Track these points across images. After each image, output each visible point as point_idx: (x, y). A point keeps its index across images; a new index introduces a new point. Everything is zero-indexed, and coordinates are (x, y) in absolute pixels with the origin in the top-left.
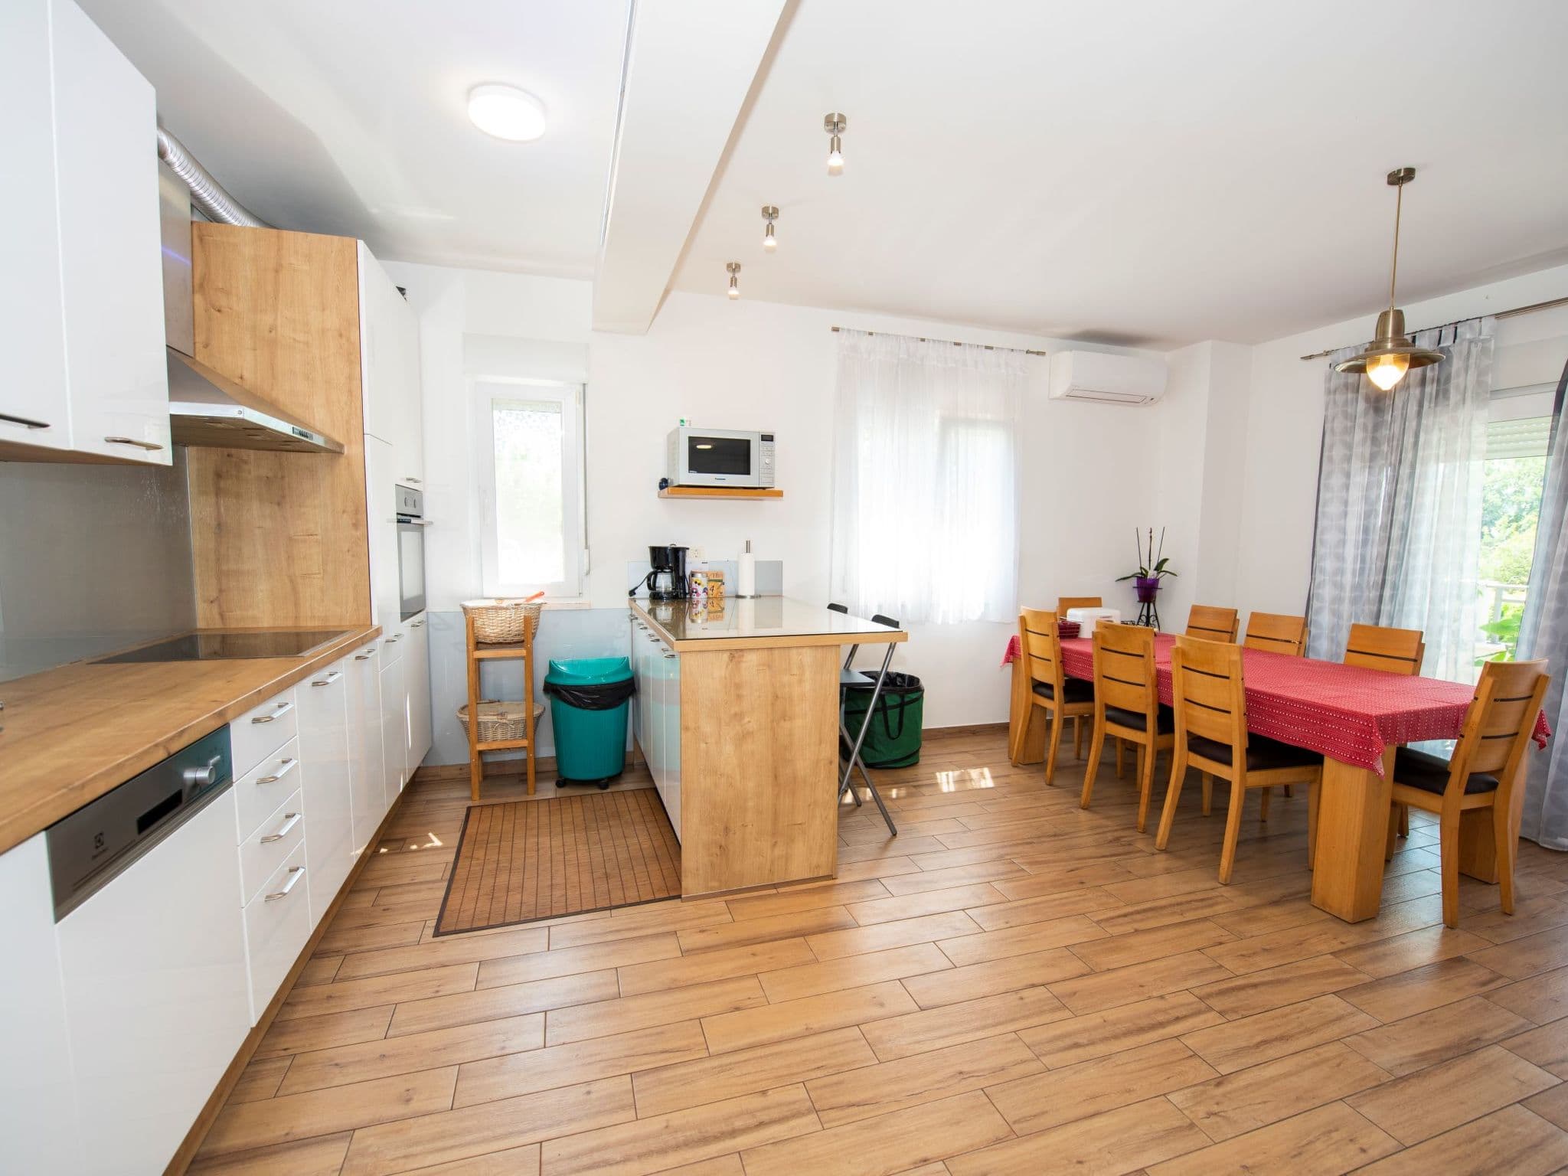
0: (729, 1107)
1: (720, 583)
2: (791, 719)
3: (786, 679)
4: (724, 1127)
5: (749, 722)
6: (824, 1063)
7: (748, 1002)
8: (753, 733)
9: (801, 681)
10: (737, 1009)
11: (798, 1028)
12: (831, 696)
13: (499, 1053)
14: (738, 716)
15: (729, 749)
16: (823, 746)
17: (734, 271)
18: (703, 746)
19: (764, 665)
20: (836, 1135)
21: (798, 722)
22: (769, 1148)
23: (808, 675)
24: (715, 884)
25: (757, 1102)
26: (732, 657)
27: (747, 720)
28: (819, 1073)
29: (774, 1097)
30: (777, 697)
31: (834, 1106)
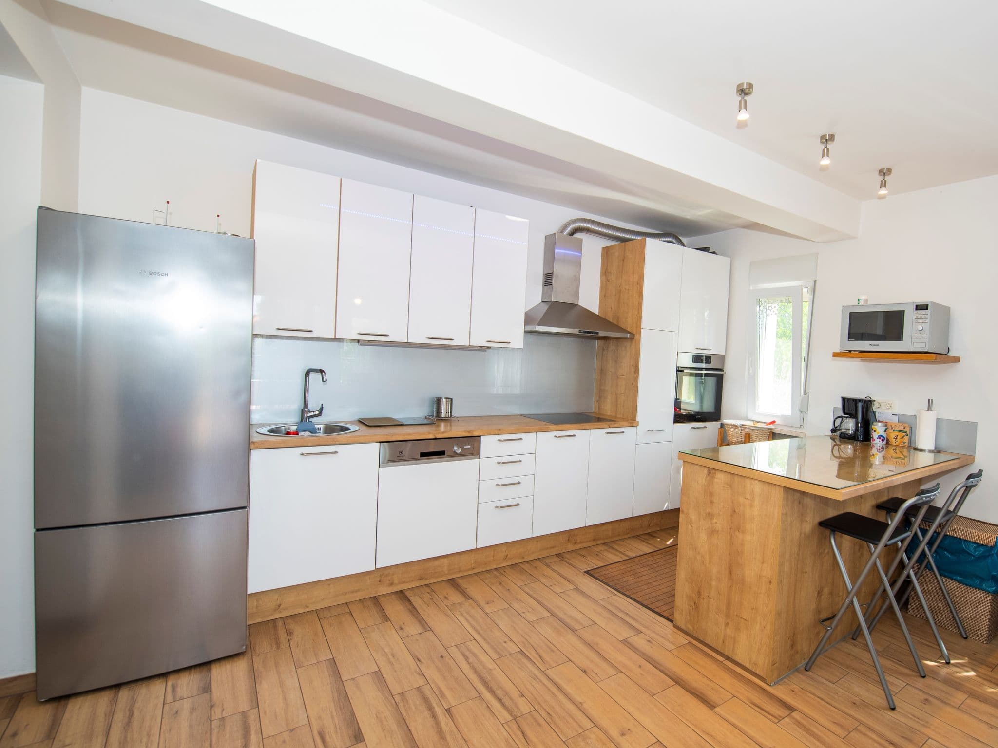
0: (508, 686)
1: (904, 434)
2: (743, 532)
3: (741, 500)
4: (494, 688)
5: (716, 523)
6: (552, 714)
7: (594, 675)
8: (718, 531)
9: (751, 506)
10: (585, 672)
11: (578, 699)
12: (773, 526)
13: (520, 612)
14: (710, 516)
15: (703, 536)
16: (765, 565)
17: (884, 174)
18: (690, 527)
19: (728, 485)
20: (498, 729)
21: (748, 537)
22: (485, 705)
23: (756, 503)
24: (691, 628)
25: (515, 694)
26: (709, 473)
27: (715, 520)
28: (544, 714)
29: (521, 702)
30: (735, 511)
31: (520, 725)
